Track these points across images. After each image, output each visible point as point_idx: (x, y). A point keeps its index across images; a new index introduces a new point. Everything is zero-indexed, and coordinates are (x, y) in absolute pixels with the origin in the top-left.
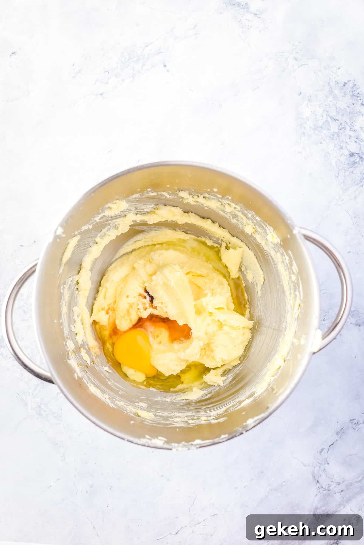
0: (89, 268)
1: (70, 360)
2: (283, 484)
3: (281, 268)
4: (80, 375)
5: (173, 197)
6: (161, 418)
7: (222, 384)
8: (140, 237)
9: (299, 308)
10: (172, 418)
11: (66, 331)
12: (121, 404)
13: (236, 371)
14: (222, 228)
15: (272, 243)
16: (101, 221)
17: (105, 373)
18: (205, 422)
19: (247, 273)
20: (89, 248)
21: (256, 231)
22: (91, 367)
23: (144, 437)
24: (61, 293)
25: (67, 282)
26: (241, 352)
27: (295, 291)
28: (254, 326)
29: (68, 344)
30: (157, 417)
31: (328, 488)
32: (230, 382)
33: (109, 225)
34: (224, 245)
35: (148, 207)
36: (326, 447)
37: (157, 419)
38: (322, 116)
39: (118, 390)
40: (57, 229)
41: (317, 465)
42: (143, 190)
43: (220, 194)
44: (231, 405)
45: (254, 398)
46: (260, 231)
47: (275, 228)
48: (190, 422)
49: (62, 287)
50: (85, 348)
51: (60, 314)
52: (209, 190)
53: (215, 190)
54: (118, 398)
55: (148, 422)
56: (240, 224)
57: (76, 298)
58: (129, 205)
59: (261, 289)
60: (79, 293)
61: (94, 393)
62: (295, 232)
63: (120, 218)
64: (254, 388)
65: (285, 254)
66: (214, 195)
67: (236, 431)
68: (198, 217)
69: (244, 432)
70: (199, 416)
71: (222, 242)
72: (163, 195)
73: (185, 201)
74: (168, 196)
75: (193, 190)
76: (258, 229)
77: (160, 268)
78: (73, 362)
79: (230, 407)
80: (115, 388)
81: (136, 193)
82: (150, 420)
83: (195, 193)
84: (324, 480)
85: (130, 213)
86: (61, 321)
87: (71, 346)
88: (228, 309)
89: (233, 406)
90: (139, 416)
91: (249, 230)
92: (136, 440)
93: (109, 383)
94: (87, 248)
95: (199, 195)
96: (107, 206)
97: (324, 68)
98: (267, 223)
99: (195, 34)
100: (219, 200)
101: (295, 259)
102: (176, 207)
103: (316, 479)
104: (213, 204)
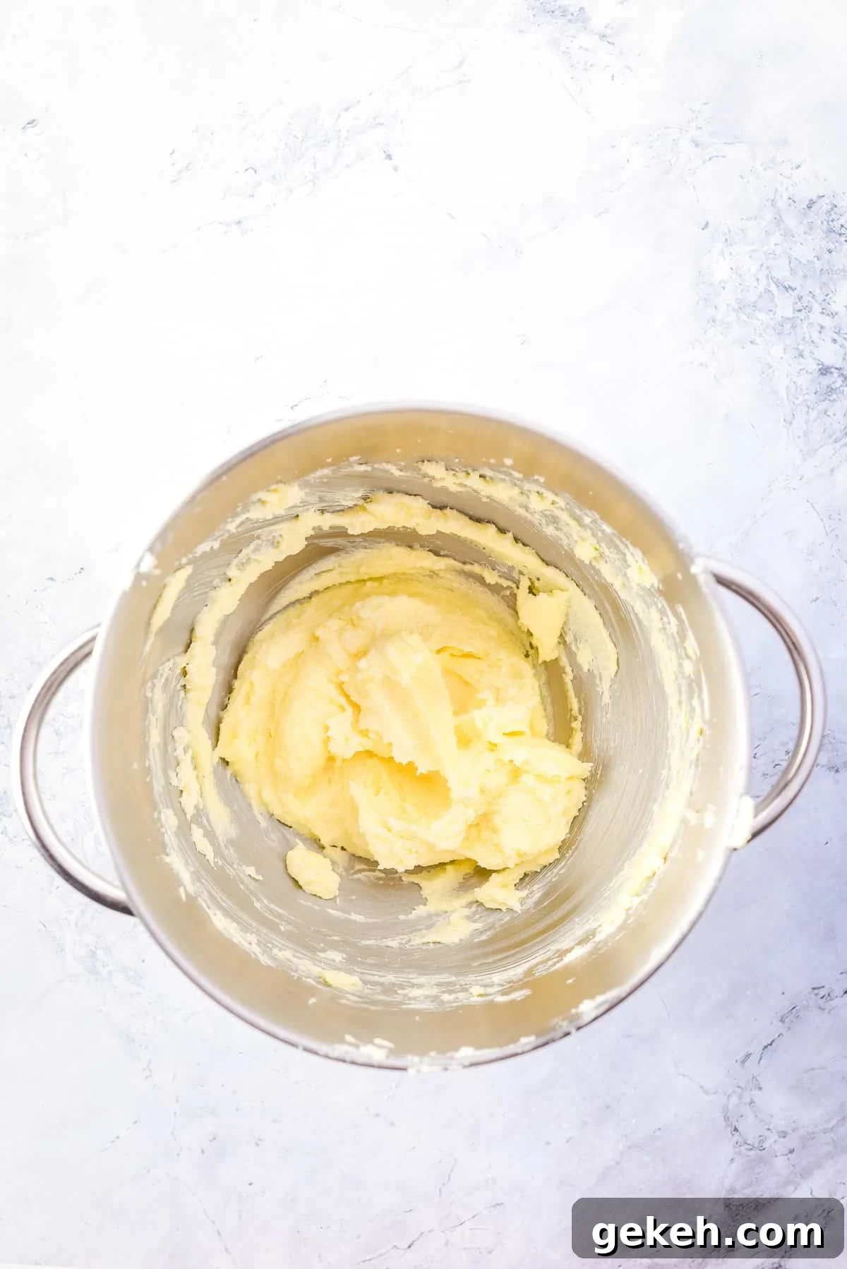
0: (211, 638)
1: (167, 855)
2: (657, 1134)
3: (659, 642)
4: (191, 889)
5: (409, 474)
6: (379, 989)
7: (518, 908)
8: (329, 562)
9: (701, 738)
10: (403, 989)
11: (158, 787)
12: (285, 955)
13: (552, 876)
14: (521, 545)
15: (638, 585)
16: (239, 529)
17: (247, 880)
18: (480, 999)
19: (578, 648)
20: (212, 592)
21: (602, 555)
22: (215, 868)
23: (342, 1041)
24: (147, 697)
25: (161, 672)
26: (562, 832)
27: (691, 697)
28: (593, 772)
29: (163, 817)
30: (369, 986)
31: (760, 1145)
32: (537, 904)
33: (258, 538)
34: (525, 584)
35: (350, 496)
36: (756, 1050)
37: (368, 991)
38: (758, 280)
39: (278, 921)
40: (141, 560)
41: (733, 1092)
42: (340, 459)
43: (519, 472)
44: (539, 959)
45: (594, 945)
46: (610, 555)
47: (645, 552)
48: (446, 997)
49: (149, 684)
50: (200, 825)
51: (145, 747)
52: (492, 461)
53: (508, 462)
54: (278, 941)
55: (348, 1000)
56: (563, 537)
57: (181, 708)
58: (306, 493)
59: (611, 686)
60: (188, 695)
61: (224, 932)
62: (695, 569)
63: (282, 521)
64: (592, 918)
65: (669, 612)
66: (505, 473)
67: (554, 1029)
68: (466, 519)
69: (573, 1031)
70: (466, 984)
71: (521, 576)
72: (387, 471)
73: (438, 485)
74: (397, 473)
75: (457, 460)
76: (607, 552)
77: (379, 639)
78: (175, 861)
79: (537, 964)
80: (271, 917)
81: (323, 467)
82: (353, 994)
83: (460, 467)
84: (750, 1129)
85: (308, 509)
86: (147, 764)
87: (169, 819)
88: (534, 734)
89: (545, 961)
90: (326, 984)
91: (585, 551)
92: (323, 1048)
93: (257, 905)
94: (206, 593)
95: (470, 471)
96: (255, 497)
97: (762, 165)
98: (627, 540)
99: (460, 82)
100: (515, 483)
101: (692, 626)
102: (415, 495)
103: (732, 1123)
104: (502, 493)
